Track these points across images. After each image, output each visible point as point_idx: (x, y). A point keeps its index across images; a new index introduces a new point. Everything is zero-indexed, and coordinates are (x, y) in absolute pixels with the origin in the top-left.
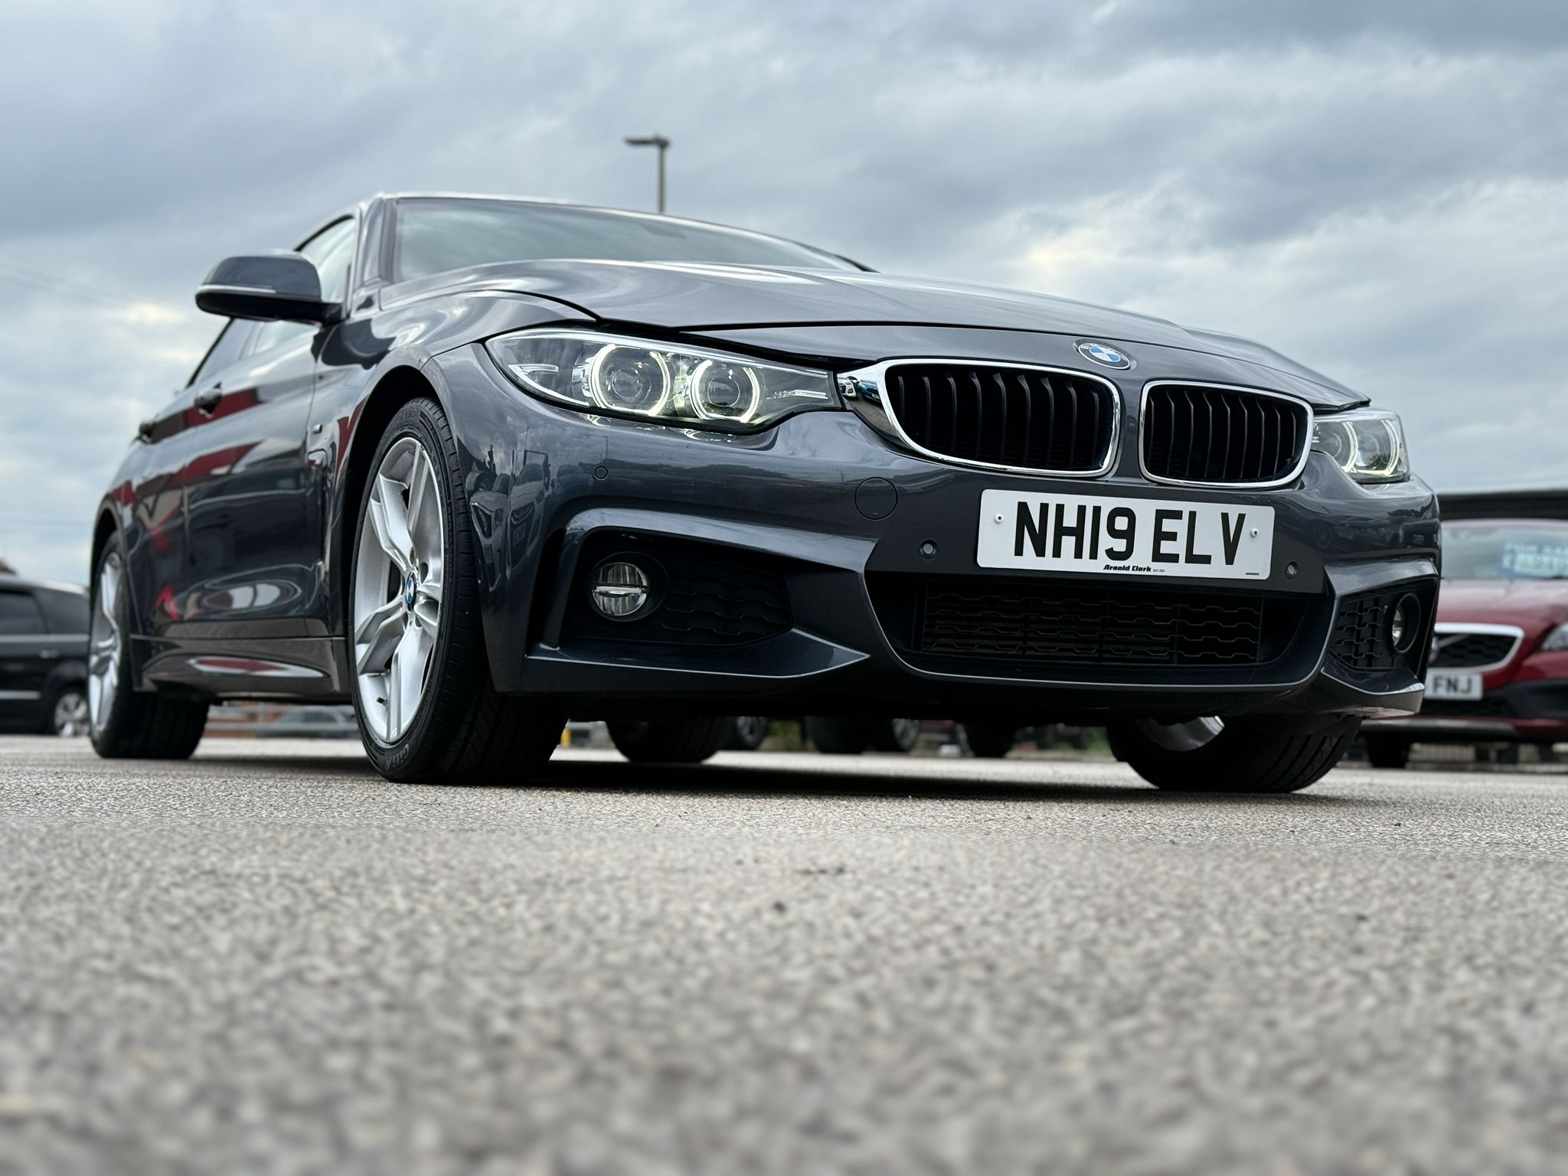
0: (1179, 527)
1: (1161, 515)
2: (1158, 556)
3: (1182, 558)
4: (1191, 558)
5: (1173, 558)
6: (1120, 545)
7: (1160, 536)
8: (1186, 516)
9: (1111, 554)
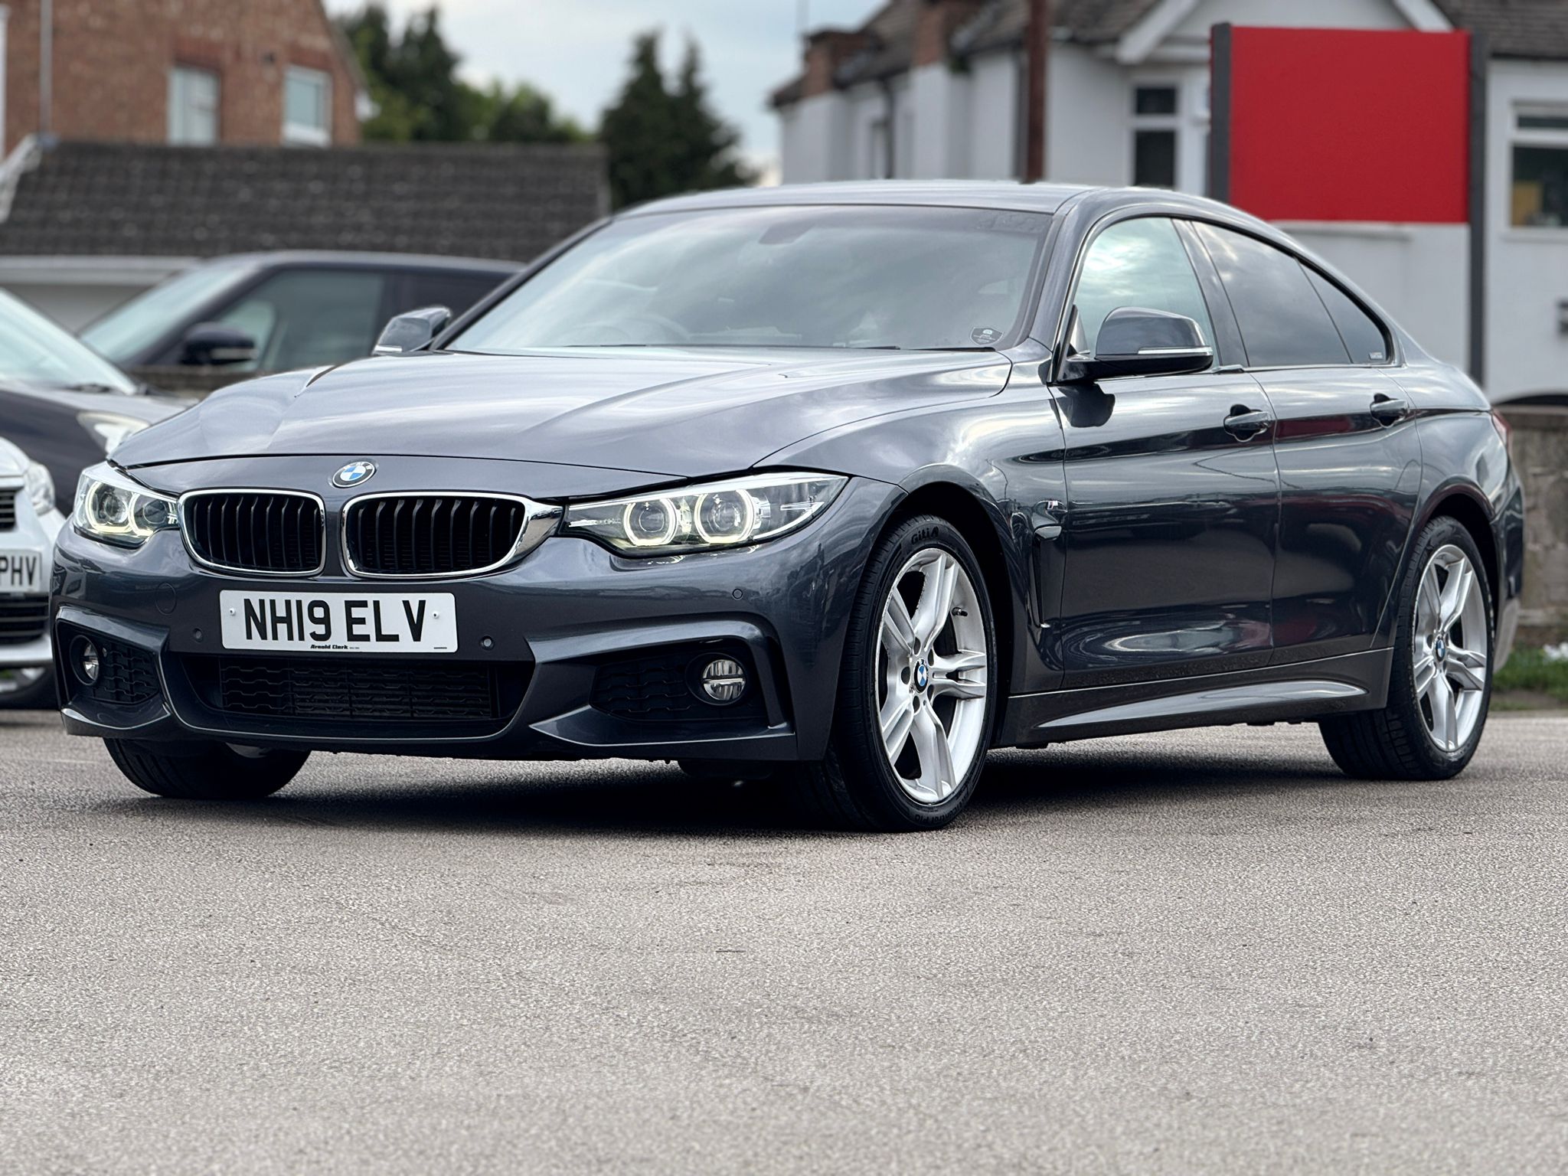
0: (368, 613)
1: (349, 605)
2: (352, 637)
3: (373, 637)
4: (381, 637)
5: (366, 638)
6: (321, 629)
7: (351, 621)
8: (371, 605)
9: (314, 636)
